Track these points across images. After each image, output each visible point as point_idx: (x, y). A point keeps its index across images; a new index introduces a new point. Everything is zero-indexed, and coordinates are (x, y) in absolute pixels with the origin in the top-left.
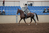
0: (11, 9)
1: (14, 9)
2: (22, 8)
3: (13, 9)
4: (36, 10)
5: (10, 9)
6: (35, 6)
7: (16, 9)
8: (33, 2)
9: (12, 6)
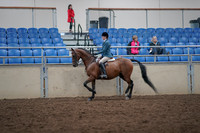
0: (21, 40)
1: (33, 40)
2: (67, 34)
3: (28, 40)
4: (122, 43)
5: (15, 40)
6: (117, 27)
7: (39, 40)
8: (109, 10)
9: (22, 29)
